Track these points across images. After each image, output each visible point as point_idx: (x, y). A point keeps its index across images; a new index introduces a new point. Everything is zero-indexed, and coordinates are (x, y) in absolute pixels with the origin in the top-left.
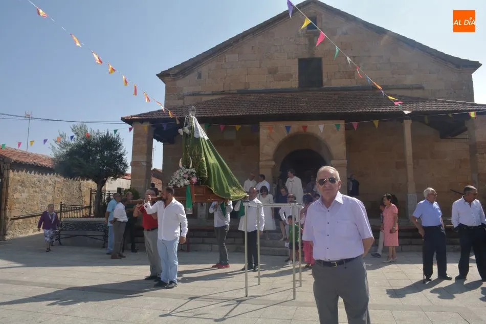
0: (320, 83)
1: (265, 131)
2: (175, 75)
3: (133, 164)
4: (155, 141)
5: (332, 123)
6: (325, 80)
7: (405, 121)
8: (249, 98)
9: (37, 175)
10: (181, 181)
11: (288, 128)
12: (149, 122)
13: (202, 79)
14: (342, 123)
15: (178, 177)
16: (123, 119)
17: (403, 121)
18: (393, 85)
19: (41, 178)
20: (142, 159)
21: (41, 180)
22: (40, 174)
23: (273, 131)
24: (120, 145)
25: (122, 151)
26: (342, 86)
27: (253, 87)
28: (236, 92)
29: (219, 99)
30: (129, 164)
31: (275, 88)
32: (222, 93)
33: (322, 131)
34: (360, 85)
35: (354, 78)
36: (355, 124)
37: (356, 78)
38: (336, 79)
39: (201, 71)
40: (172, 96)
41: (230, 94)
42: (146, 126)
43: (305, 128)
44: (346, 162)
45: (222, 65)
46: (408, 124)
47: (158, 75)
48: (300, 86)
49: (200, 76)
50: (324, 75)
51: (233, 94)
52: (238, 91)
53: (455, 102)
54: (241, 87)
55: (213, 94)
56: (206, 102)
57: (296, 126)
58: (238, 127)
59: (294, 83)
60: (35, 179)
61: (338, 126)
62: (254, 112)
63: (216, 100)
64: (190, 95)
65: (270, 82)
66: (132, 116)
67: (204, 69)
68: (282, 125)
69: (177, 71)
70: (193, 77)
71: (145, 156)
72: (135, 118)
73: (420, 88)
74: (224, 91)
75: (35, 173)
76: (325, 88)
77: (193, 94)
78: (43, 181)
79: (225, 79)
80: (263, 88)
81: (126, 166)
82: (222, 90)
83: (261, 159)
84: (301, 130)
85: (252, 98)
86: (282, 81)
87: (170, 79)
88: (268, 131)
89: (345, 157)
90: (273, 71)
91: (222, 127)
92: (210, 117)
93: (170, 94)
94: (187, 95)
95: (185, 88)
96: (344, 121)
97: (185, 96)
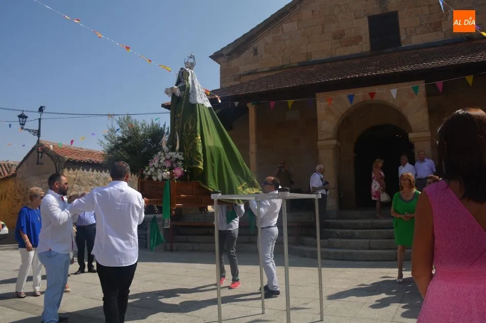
0: (398, 42)
1: (323, 104)
2: (229, 54)
5: (407, 86)
6: (403, 37)
8: (310, 69)
9: (95, 172)
10: (159, 170)
11: (351, 98)
13: (259, 55)
14: (421, 85)
15: (156, 164)
16: (164, 106)
19: (99, 176)
21: (100, 178)
22: (99, 171)
23: (333, 102)
26: (426, 42)
27: (316, 57)
28: (296, 65)
29: (276, 74)
31: (342, 54)
32: (281, 68)
33: (395, 97)
35: (441, 30)
36: (439, 84)
37: (444, 30)
38: (417, 34)
39: (257, 47)
41: (288, 68)
43: (372, 95)
44: (429, 134)
45: (279, 36)
47: (212, 57)
48: (372, 49)
49: (255, 52)
50: (402, 32)
51: (292, 67)
52: (299, 63)
54: (302, 59)
55: (272, 70)
57: (361, 94)
58: (291, 102)
59: (364, 46)
60: (92, 177)
61: (416, 89)
64: (246, 74)
65: (336, 48)
67: (260, 44)
68: (344, 95)
69: (230, 49)
70: (248, 54)
74: (283, 66)
75: (93, 171)
76: (403, 47)
77: (250, 74)
78: (102, 178)
79: (283, 51)
80: (328, 57)
82: (281, 64)
83: (319, 138)
84: (368, 98)
85: (314, 68)
86: (350, 46)
87: (225, 60)
88: (327, 103)
89: (427, 128)
90: (338, 36)
91: (272, 103)
93: (226, 77)
94: (243, 75)
95: (240, 67)
96: (424, 81)
97: (241, 76)
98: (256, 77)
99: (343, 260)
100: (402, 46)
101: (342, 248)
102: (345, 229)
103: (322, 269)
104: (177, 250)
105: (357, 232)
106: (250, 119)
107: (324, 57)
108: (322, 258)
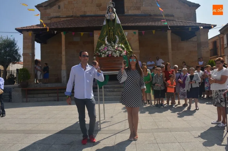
0: (124, 12)
1: (97, 35)
2: (46, 6)
3: (24, 54)
4: (36, 42)
5: (131, 32)
6: (126, 10)
7: (168, 31)
8: (86, 19)
12: (32, 31)
13: (61, 9)
14: (137, 31)
16: (16, 29)
17: (167, 31)
18: (159, 14)
20: (29, 52)
24: (16, 44)
25: (17, 48)
26: (134, 14)
27: (88, 14)
28: (79, 16)
29: (71, 19)
30: (22, 56)
31: (99, 14)
32: (72, 16)
34: (143, 14)
35: (140, 10)
36: (143, 32)
38: (131, 10)
39: (60, 5)
40: (44, 18)
41: (76, 17)
42: (30, 33)
44: (139, 51)
46: (169, 33)
47: (36, 6)
49: (59, 7)
51: (78, 17)
52: (80, 15)
53: (191, 22)
54: (82, 14)
55: (67, 17)
56: (63, 21)
58: (82, 34)
62: (91, 25)
63: (69, 20)
64: (54, 18)
65: (98, 11)
66: (21, 28)
67: (62, 4)
69: (46, 4)
70: (56, 7)
71: (31, 50)
72: (24, 28)
73: (173, 16)
74: (73, 16)
77: (56, 17)
79: (73, 9)
80: (94, 14)
81: (20, 56)
85: (88, 19)
86: (104, 11)
87: (43, 9)
90: (99, 6)
91: (73, 33)
92: (67, 28)
93: (43, 17)
94: (53, 18)
95: (51, 14)
96: (138, 30)
97: (51, 18)
98: (59, 20)
99: (112, 100)
100: (125, 14)
101: (110, 96)
102: (109, 88)
103: (105, 104)
104: (29, 102)
105: (116, 90)
106: (62, 40)
107: (92, 14)
108: (105, 101)
